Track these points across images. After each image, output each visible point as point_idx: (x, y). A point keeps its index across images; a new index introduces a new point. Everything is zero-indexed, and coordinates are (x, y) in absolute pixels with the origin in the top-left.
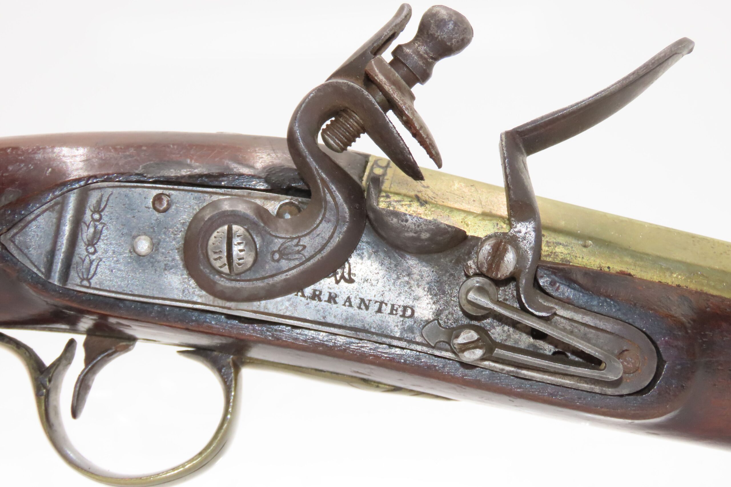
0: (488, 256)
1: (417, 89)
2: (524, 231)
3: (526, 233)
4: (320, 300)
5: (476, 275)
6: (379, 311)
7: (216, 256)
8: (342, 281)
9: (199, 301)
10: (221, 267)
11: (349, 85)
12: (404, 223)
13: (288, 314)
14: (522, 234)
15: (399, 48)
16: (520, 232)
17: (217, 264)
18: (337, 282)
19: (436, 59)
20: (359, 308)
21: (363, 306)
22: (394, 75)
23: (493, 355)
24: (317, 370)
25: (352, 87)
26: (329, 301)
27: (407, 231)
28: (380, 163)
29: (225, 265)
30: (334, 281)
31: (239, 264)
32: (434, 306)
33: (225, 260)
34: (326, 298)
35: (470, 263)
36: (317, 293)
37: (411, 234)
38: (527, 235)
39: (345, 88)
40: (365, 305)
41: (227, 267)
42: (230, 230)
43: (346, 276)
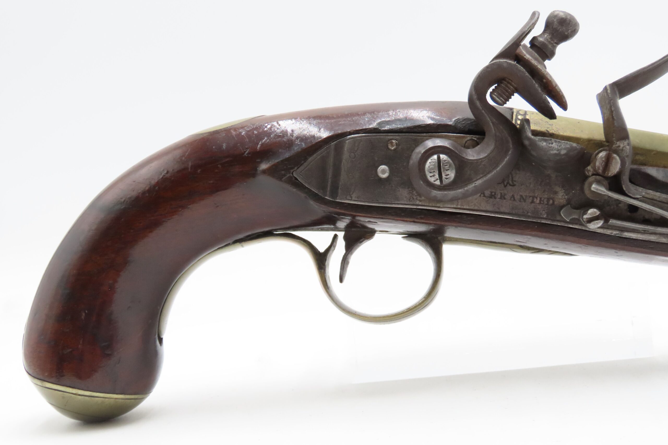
0: (602, 163)
1: (547, 62)
2: (622, 146)
3: (623, 147)
4: (495, 198)
5: (593, 175)
6: (533, 202)
7: (432, 174)
8: (508, 185)
9: (420, 203)
10: (434, 181)
11: (508, 63)
12: (551, 145)
13: (476, 208)
14: (621, 148)
15: (534, 39)
16: (619, 146)
17: (432, 180)
18: (505, 186)
19: (558, 43)
20: (520, 201)
21: (522, 200)
22: (535, 55)
23: (609, 223)
25: (510, 64)
26: (501, 198)
27: (552, 150)
28: (521, 112)
29: (437, 179)
30: (503, 186)
31: (446, 179)
32: (566, 197)
33: (437, 176)
34: (499, 196)
35: (589, 168)
36: (493, 194)
37: (555, 152)
38: (624, 148)
39: (505, 65)
40: (523, 199)
41: (439, 181)
42: (439, 158)
43: (511, 182)
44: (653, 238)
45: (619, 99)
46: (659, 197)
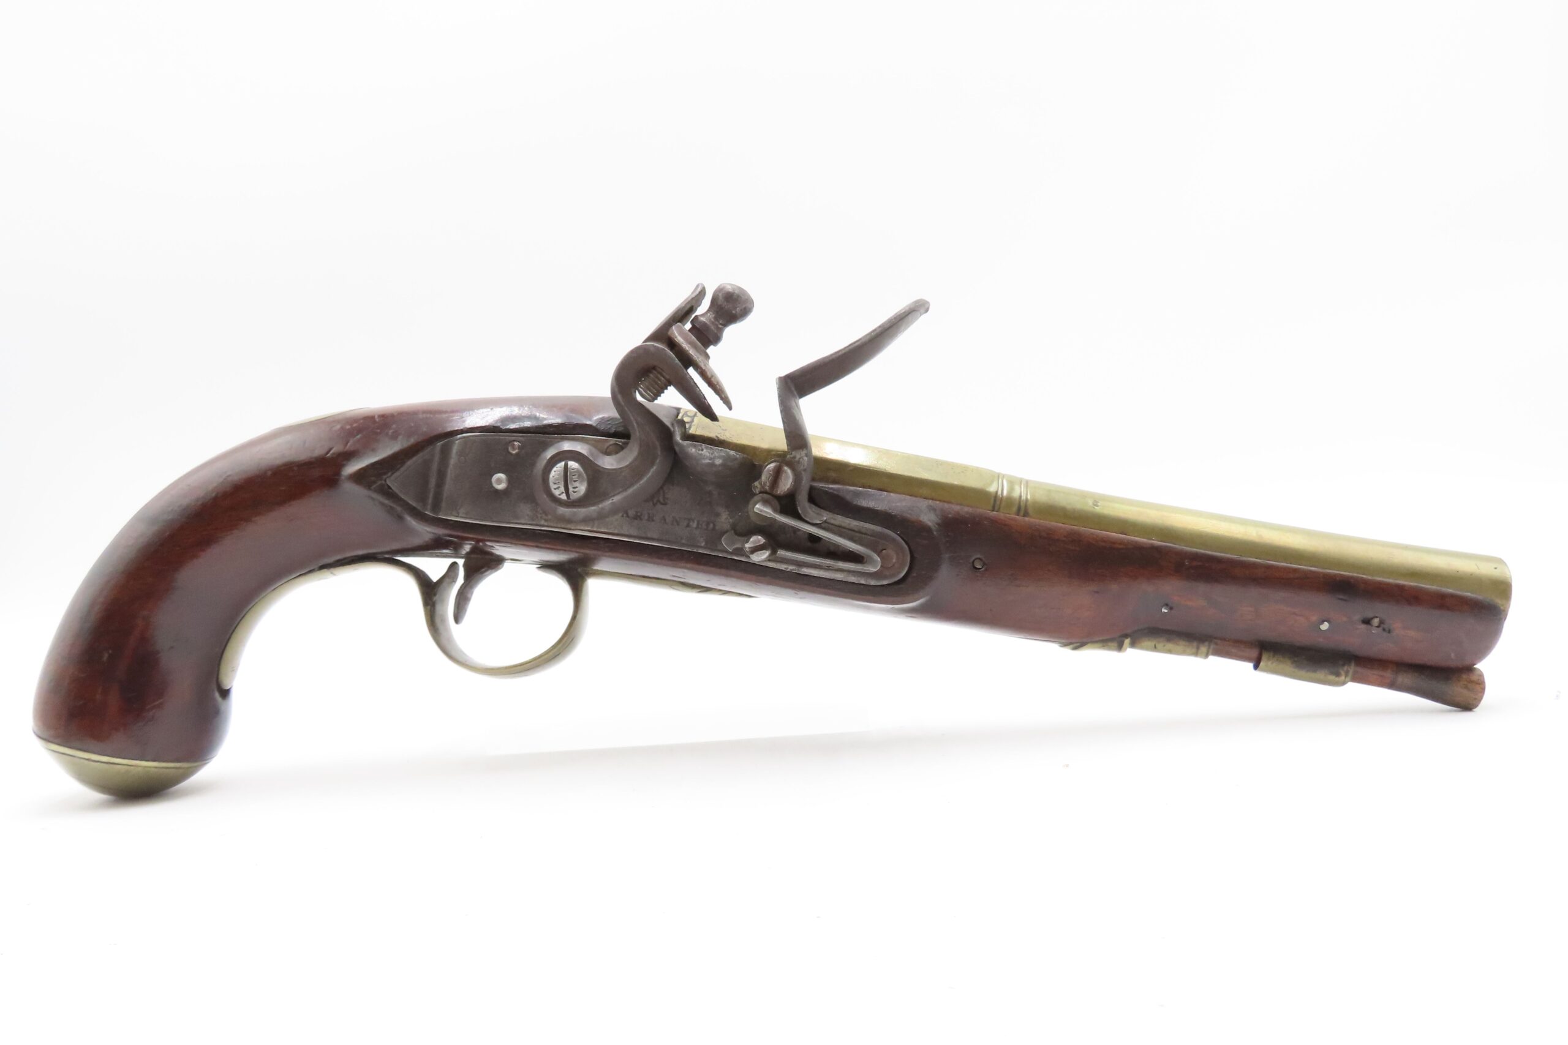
0: (770, 477)
1: (711, 350)
2: (798, 457)
3: (800, 458)
4: (641, 519)
5: (760, 493)
6: (688, 526)
7: (556, 486)
8: (658, 504)
9: (546, 524)
10: (560, 495)
11: (655, 346)
12: (700, 452)
13: (616, 532)
14: (797, 459)
15: (696, 317)
16: (795, 457)
17: (556, 493)
18: (654, 505)
19: (725, 325)
20: (672, 524)
21: (675, 524)
22: (691, 337)
23: (777, 555)
24: (644, 577)
25: (658, 348)
26: (648, 520)
27: (704, 459)
28: (689, 414)
29: (563, 493)
30: (651, 504)
31: (574, 492)
32: (731, 520)
33: (562, 489)
34: (646, 517)
35: (756, 484)
36: (639, 514)
37: (708, 461)
38: (801, 460)
39: (652, 349)
40: (677, 521)
41: (564, 494)
42: (566, 465)
43: (661, 500)
44: (839, 576)
45: (798, 398)
46: (849, 524)
